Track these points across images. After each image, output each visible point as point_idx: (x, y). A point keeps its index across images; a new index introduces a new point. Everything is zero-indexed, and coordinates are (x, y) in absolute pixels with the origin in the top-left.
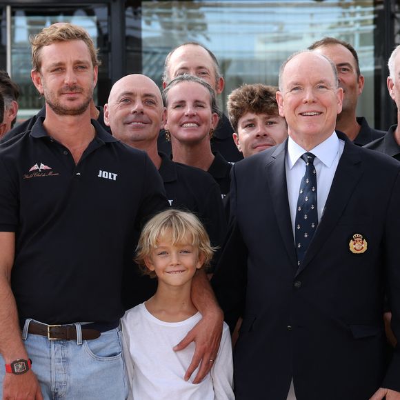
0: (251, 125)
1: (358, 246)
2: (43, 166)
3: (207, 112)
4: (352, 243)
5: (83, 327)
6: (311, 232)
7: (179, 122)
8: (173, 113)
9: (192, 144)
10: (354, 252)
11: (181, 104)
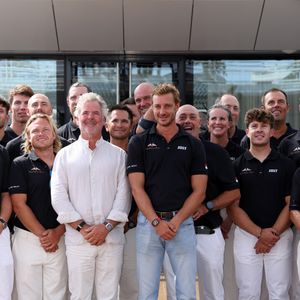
0: (255, 126)
3: (226, 122)
7: (213, 126)
8: (211, 122)
9: (218, 136)
11: (214, 118)
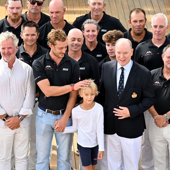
1: (134, 96)
2: (49, 66)
4: (132, 95)
5: (62, 111)
6: (122, 92)
7: (88, 36)
10: (133, 97)
11: (88, 31)
